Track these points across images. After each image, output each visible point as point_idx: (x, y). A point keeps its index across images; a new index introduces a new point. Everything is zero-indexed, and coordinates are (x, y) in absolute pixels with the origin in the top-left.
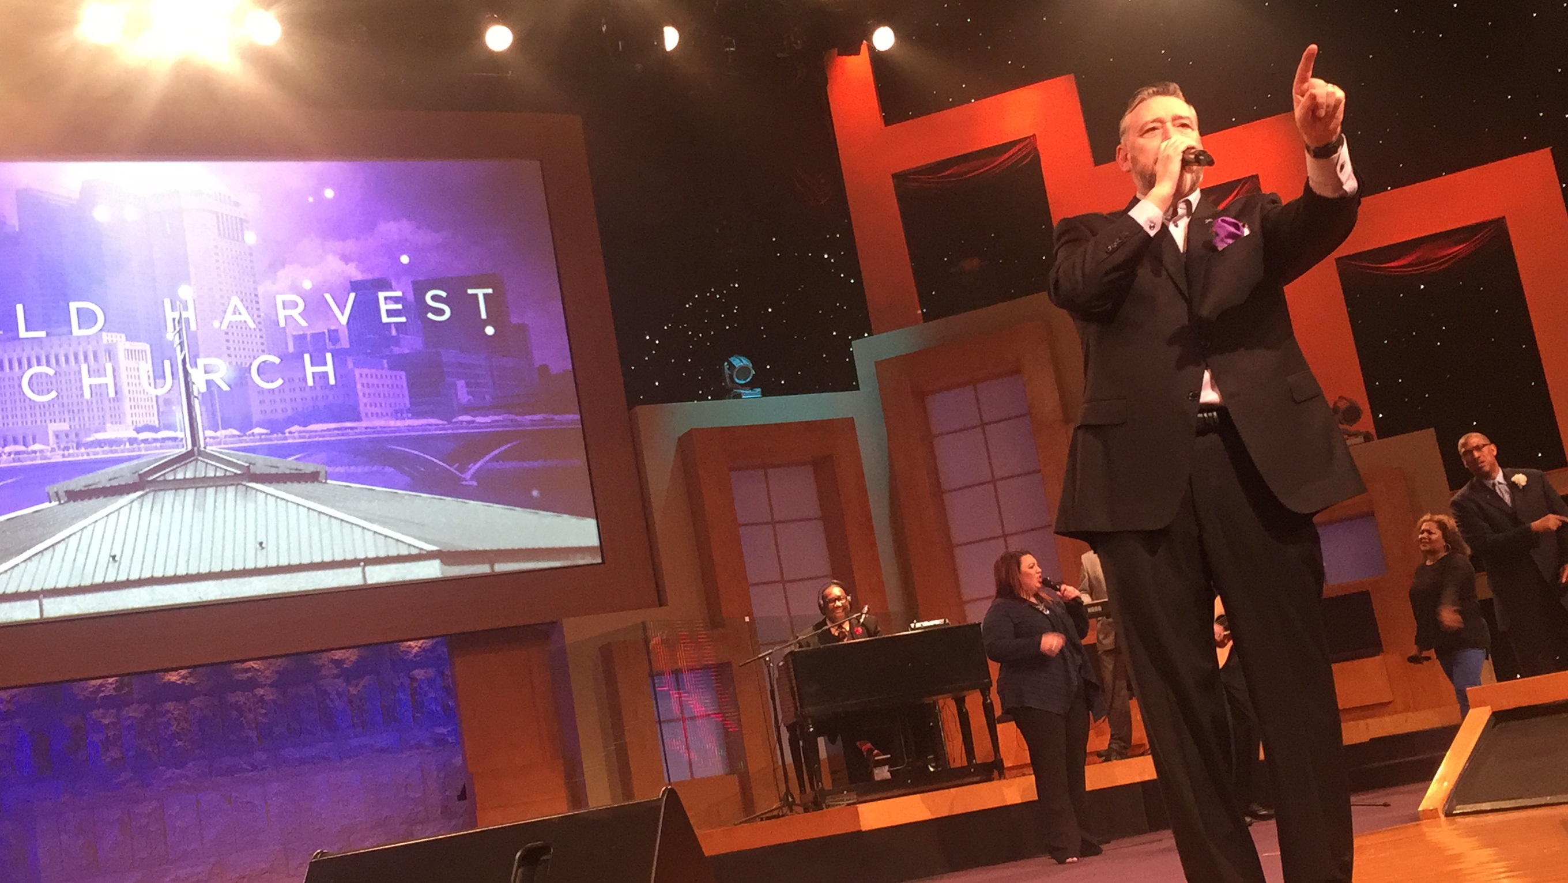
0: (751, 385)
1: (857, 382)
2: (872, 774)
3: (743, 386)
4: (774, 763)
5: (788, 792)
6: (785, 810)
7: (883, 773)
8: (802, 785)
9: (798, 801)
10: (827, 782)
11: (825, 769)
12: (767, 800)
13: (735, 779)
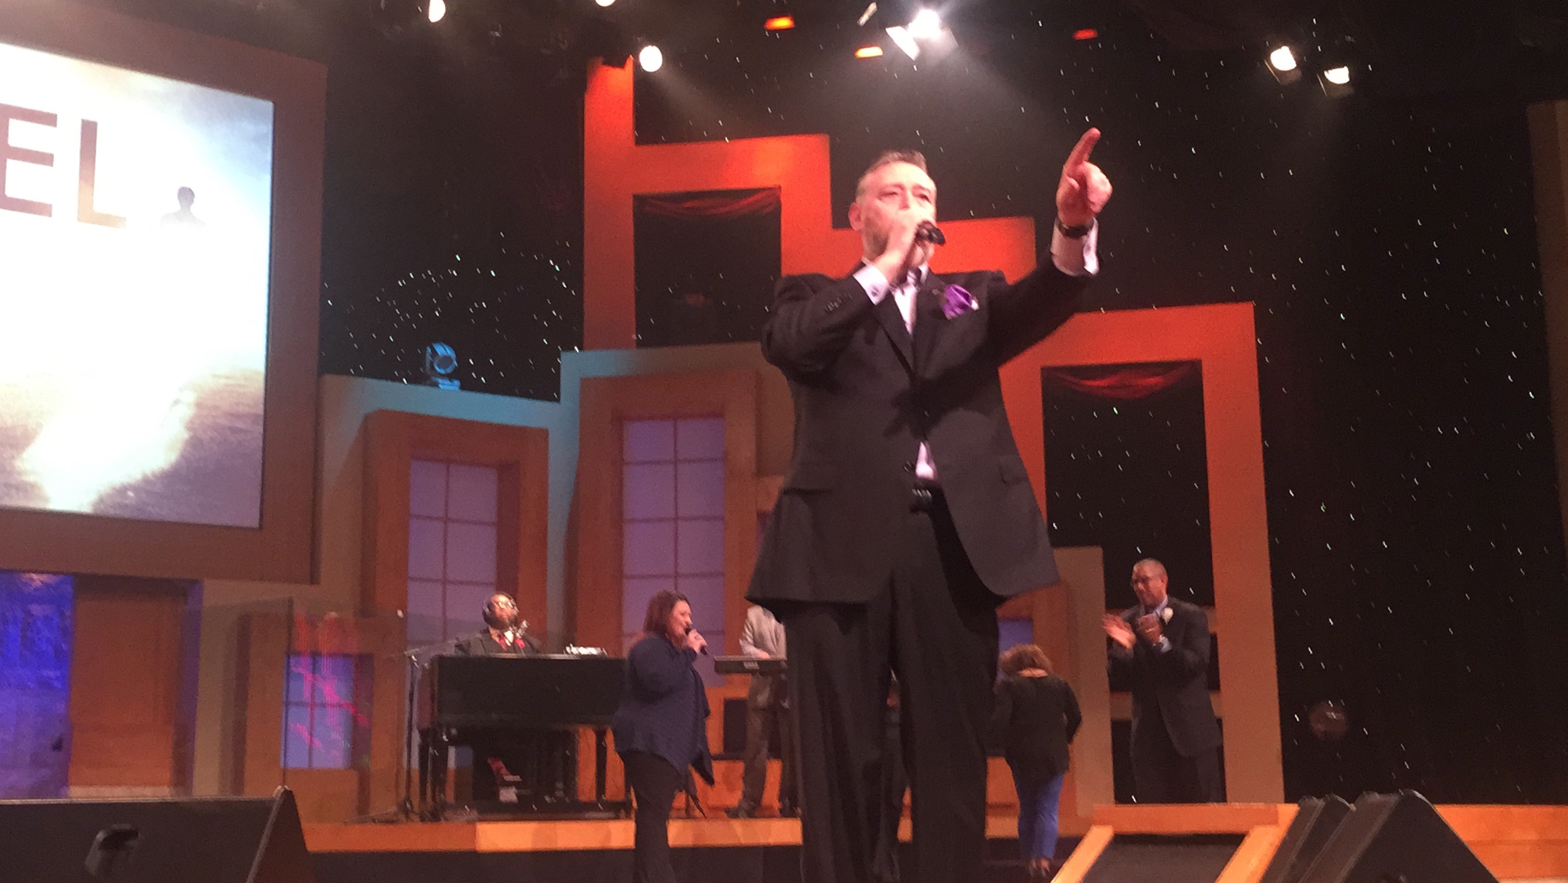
0: (450, 377)
1: (558, 394)
2: (497, 794)
3: (442, 376)
4: (399, 763)
5: (408, 799)
6: (402, 817)
7: (509, 795)
8: (423, 793)
9: (416, 809)
10: (450, 796)
11: (451, 779)
12: (384, 804)
13: (354, 776)
